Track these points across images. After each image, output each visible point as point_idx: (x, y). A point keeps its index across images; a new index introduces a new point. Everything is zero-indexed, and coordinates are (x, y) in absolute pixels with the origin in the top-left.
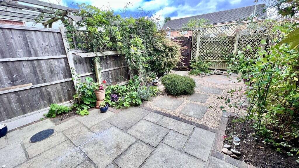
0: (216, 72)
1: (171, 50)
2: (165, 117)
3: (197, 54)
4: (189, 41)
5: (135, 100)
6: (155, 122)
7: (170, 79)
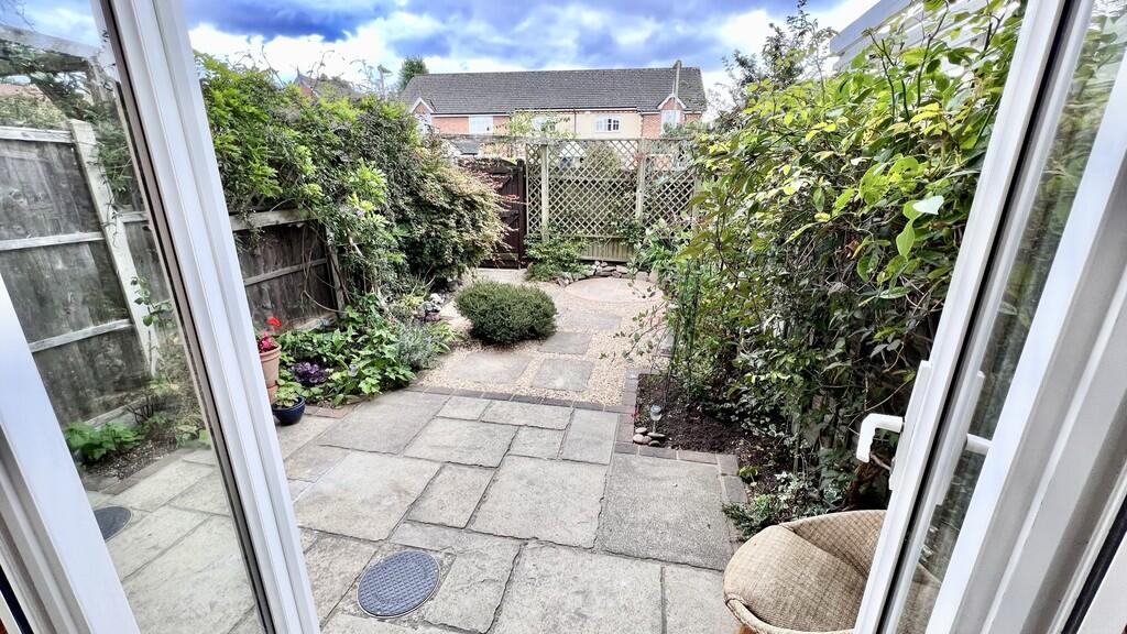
0: (600, 269)
1: (471, 205)
2: (498, 403)
3: (545, 216)
4: (516, 176)
5: (393, 370)
6: (475, 417)
7: (486, 297)
